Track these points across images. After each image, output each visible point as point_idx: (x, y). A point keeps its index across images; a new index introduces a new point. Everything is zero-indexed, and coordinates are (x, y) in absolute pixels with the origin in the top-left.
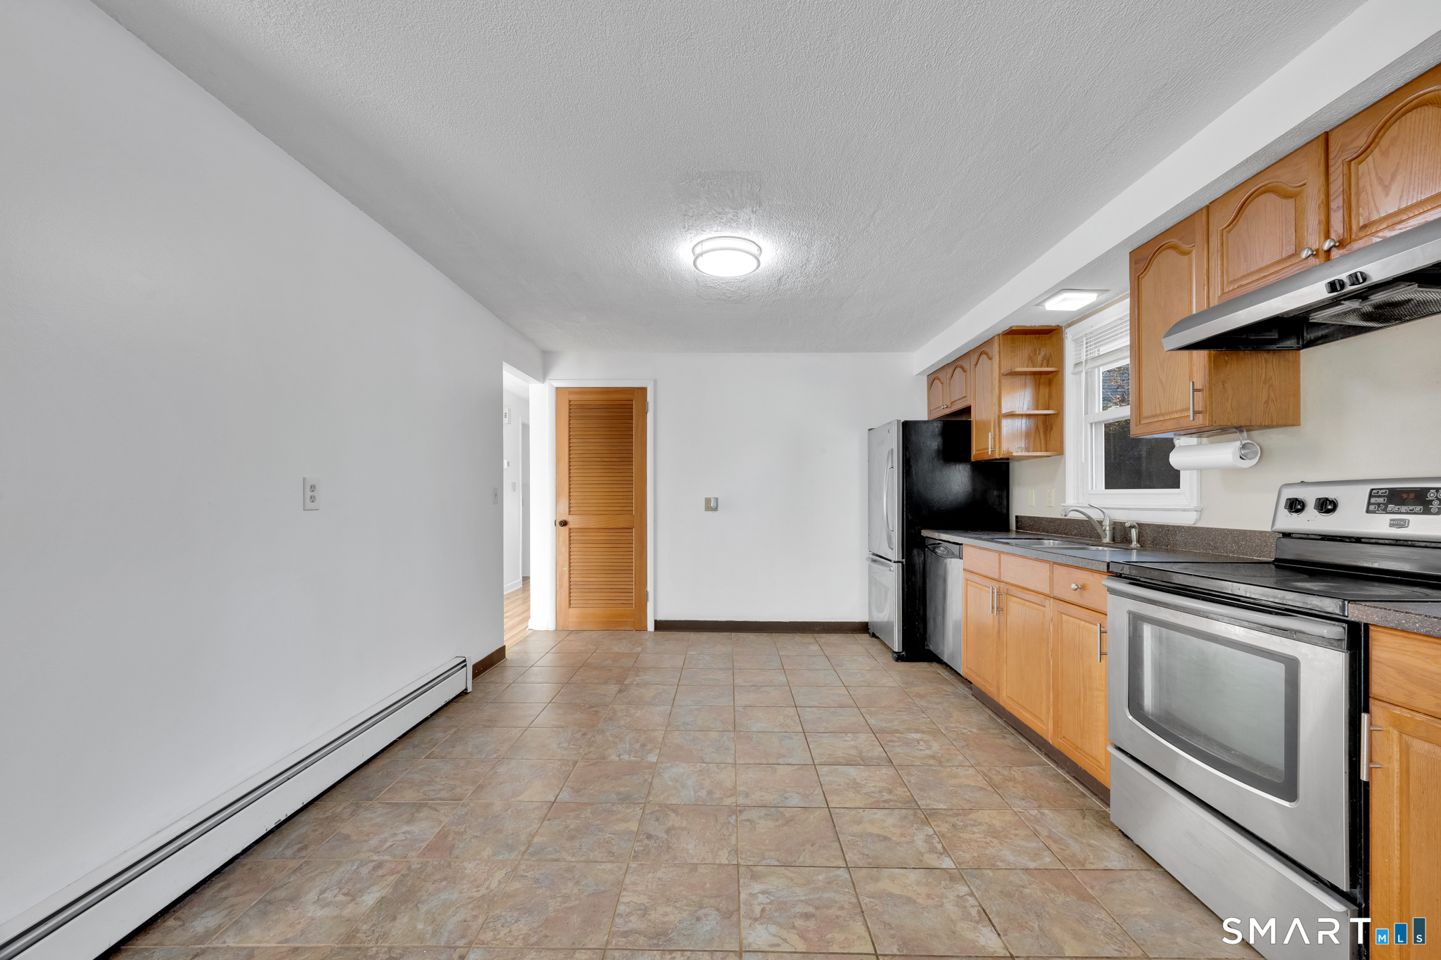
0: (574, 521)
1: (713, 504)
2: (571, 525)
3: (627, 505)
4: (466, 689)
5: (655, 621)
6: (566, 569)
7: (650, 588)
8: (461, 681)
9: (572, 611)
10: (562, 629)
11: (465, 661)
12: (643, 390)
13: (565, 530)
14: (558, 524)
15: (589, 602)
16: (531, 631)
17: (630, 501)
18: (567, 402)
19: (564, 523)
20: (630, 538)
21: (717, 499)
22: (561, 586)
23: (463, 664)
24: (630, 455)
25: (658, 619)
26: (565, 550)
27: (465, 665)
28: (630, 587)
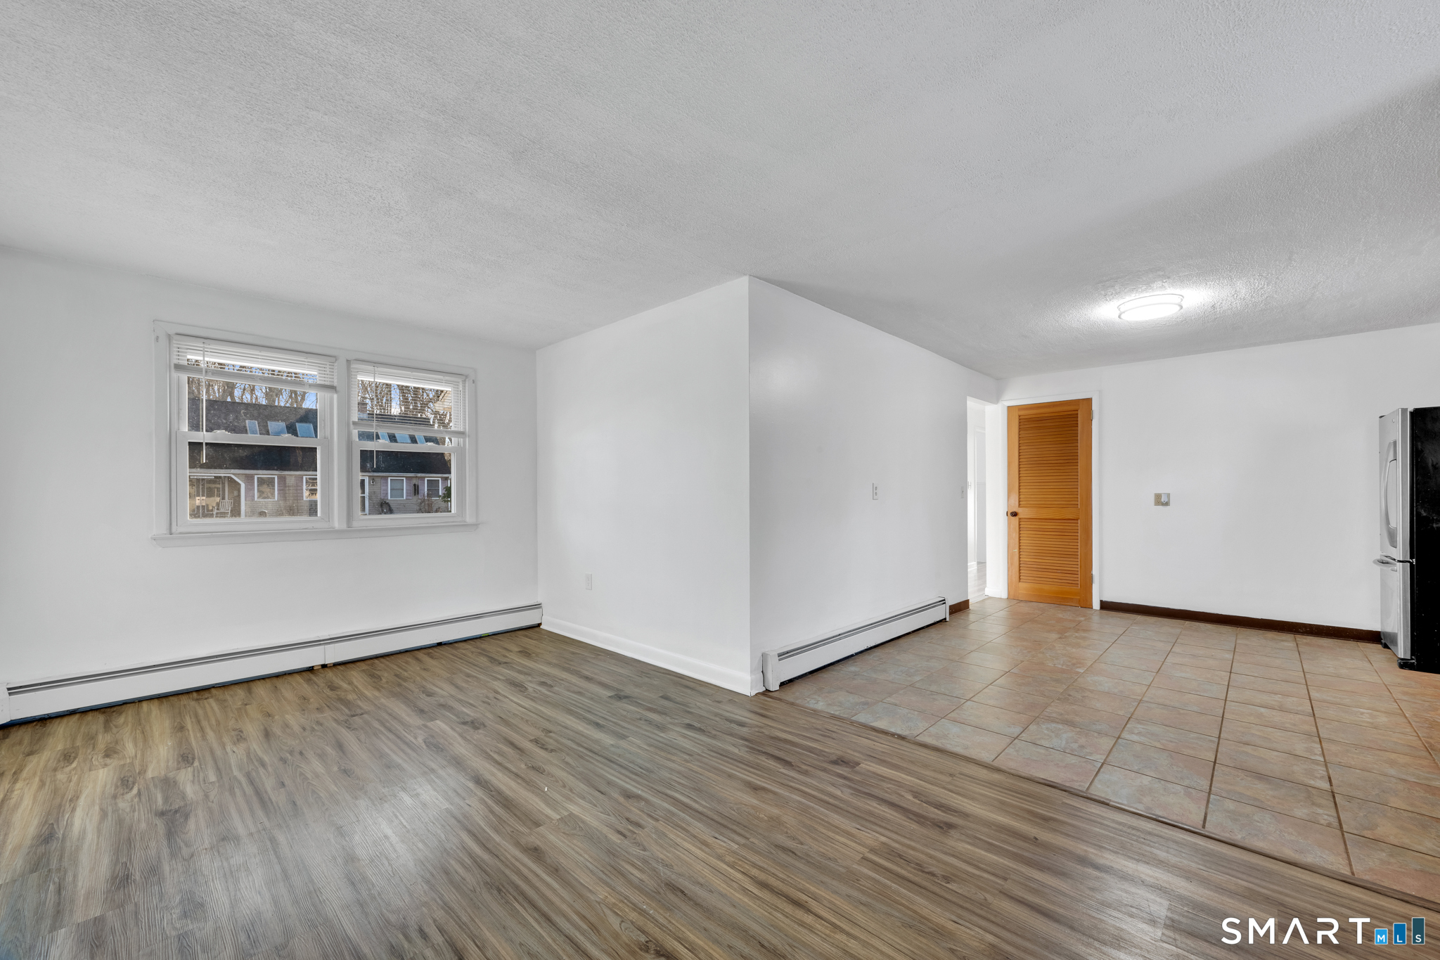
0: (1024, 513)
1: (1164, 499)
2: (1021, 516)
3: (1073, 499)
4: (945, 619)
5: (1101, 601)
6: (1016, 550)
7: (1095, 572)
8: (941, 613)
9: (1022, 585)
10: (1013, 597)
11: (944, 600)
12: (1088, 401)
13: (1015, 520)
14: (1009, 514)
15: (1036, 579)
16: (987, 597)
17: (1076, 496)
18: (1017, 417)
19: (1014, 514)
20: (1076, 528)
21: (1168, 495)
22: (1012, 564)
23: (943, 602)
24: (1076, 457)
25: (1104, 599)
26: (1016, 536)
27: (945, 603)
28: (1076, 569)
